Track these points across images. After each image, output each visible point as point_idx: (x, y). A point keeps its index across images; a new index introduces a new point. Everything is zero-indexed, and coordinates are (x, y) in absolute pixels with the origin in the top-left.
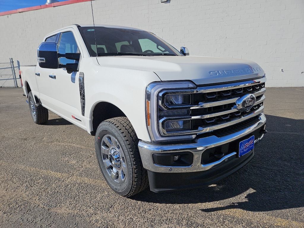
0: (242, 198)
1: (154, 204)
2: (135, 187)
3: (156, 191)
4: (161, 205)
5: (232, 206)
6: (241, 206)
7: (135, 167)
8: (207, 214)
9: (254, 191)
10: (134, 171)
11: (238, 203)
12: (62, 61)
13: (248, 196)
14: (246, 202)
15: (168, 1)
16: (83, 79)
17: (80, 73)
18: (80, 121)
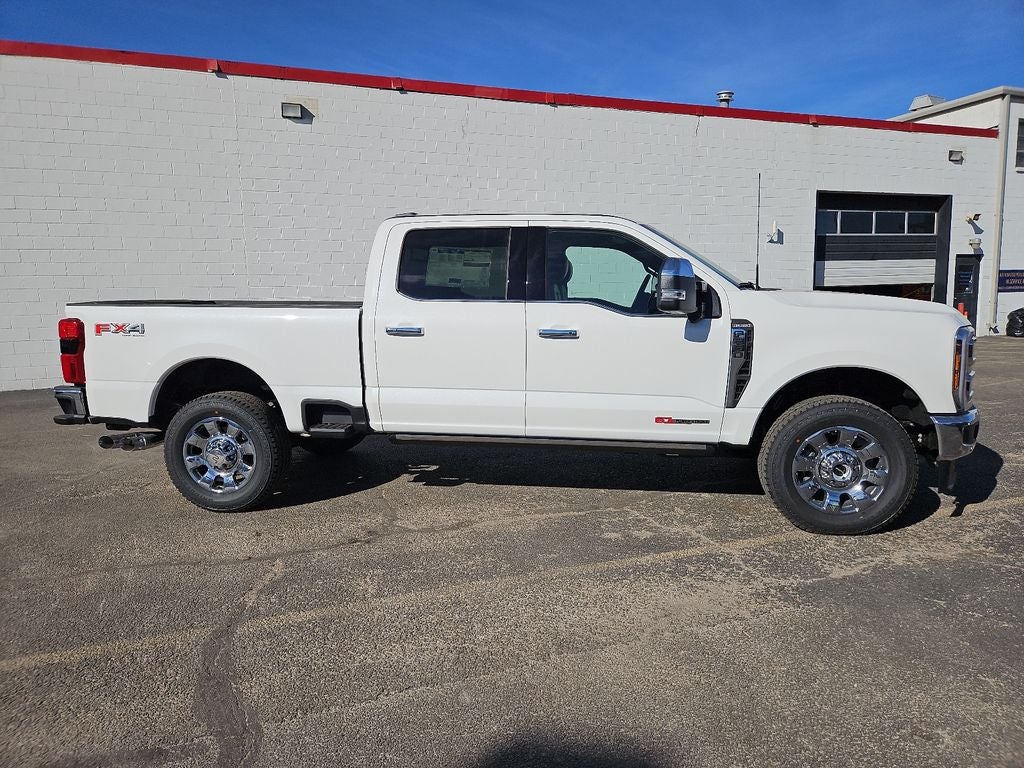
15: (305, 116)
16: (750, 331)
17: (734, 321)
18: (703, 422)
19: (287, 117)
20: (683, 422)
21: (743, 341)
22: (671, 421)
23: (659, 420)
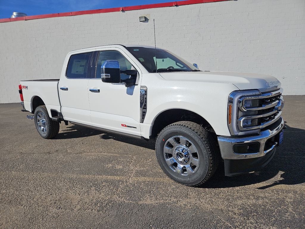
0: (278, 177)
1: (220, 189)
2: (209, 175)
3: (230, 175)
4: (225, 189)
5: (276, 184)
6: (281, 182)
7: (211, 158)
8: (264, 190)
9: (284, 172)
10: (211, 162)
11: (279, 181)
12: (123, 76)
13: (282, 176)
14: (282, 180)
15: (146, 20)
16: (146, 92)
17: (141, 87)
18: (134, 127)
19: (141, 21)
20: (129, 127)
21: (144, 95)
22: (126, 126)
23: (122, 125)
